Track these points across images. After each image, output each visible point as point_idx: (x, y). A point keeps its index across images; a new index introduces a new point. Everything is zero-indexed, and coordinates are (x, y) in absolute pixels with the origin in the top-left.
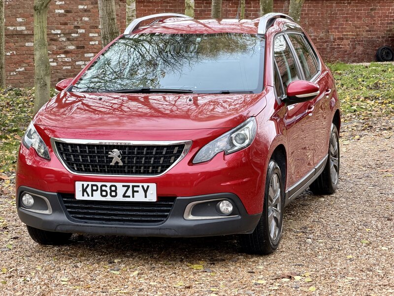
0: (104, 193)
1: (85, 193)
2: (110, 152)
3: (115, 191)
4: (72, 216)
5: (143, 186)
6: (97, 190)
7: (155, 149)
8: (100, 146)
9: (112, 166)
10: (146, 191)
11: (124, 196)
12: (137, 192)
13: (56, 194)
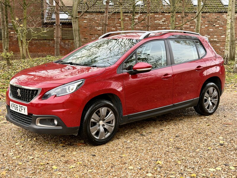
0: (15, 108)
1: (12, 107)
2: (17, 90)
4: (12, 116)
8: (15, 87)
9: (18, 96)
11: (19, 110)
12: (23, 109)
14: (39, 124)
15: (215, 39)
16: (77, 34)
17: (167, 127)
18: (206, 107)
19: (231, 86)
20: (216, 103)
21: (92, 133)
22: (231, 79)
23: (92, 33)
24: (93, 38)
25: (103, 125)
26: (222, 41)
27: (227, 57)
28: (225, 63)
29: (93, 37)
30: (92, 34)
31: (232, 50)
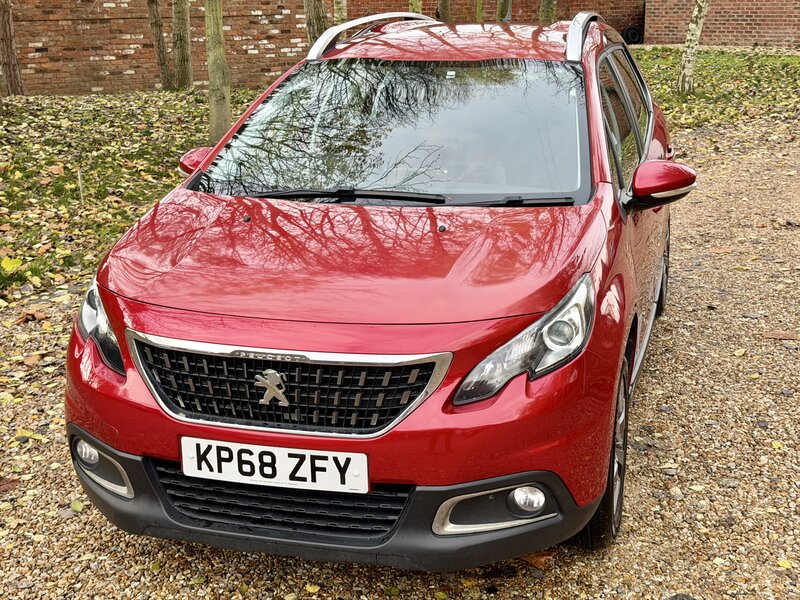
0: (246, 468)
1: (203, 463)
2: (258, 376)
3: (272, 465)
4: (180, 506)
5: (336, 460)
6: (230, 459)
7: (364, 374)
8: (233, 361)
9: (263, 405)
10: (343, 470)
11: (293, 477)
12: (324, 470)
13: (139, 458)
14: (451, 528)
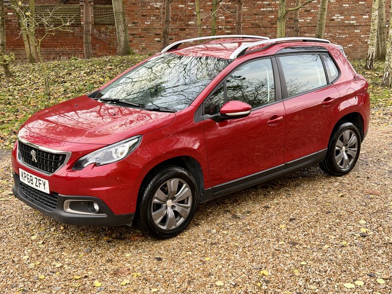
0: (28, 180)
1: (23, 177)
2: (31, 152)
3: (32, 180)
4: (23, 191)
5: (43, 181)
6: (26, 177)
7: (49, 155)
8: (27, 146)
10: (44, 185)
11: (36, 185)
12: (41, 184)
14: (69, 210)
15: (351, 22)
16: (121, 19)
17: (275, 201)
18: (338, 163)
19: (377, 113)
20: (354, 154)
21: (155, 222)
22: (378, 99)
23: (144, 14)
24: (146, 21)
25: (173, 207)
26: (363, 24)
27: (372, 57)
28: (369, 67)
29: (148, 20)
30: (146, 16)
31: (380, 42)
